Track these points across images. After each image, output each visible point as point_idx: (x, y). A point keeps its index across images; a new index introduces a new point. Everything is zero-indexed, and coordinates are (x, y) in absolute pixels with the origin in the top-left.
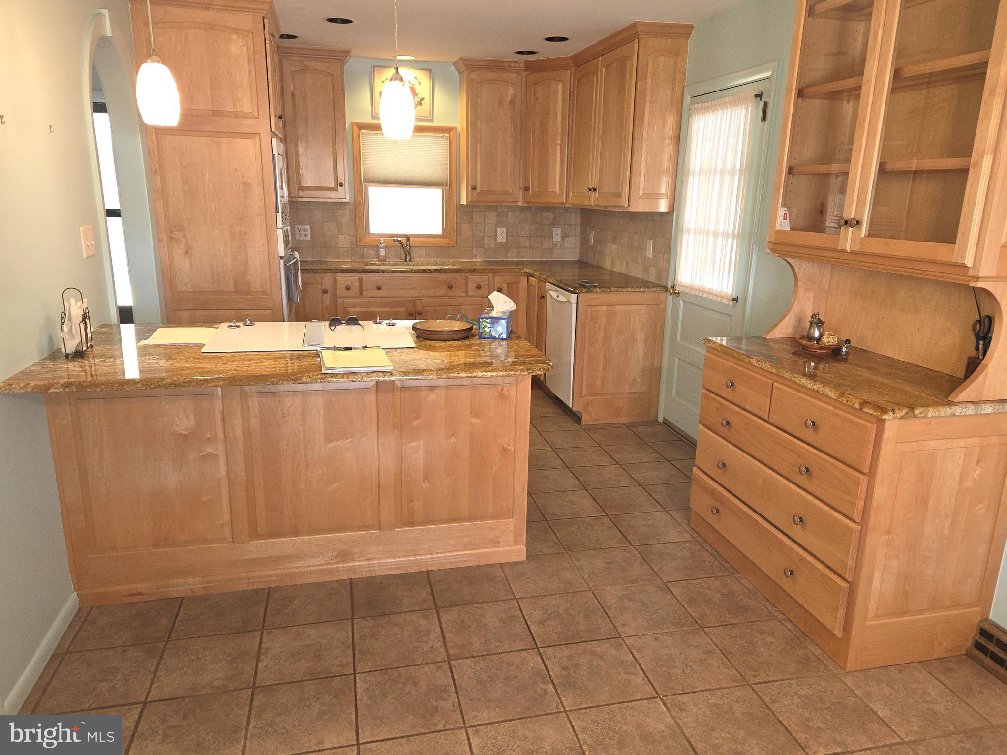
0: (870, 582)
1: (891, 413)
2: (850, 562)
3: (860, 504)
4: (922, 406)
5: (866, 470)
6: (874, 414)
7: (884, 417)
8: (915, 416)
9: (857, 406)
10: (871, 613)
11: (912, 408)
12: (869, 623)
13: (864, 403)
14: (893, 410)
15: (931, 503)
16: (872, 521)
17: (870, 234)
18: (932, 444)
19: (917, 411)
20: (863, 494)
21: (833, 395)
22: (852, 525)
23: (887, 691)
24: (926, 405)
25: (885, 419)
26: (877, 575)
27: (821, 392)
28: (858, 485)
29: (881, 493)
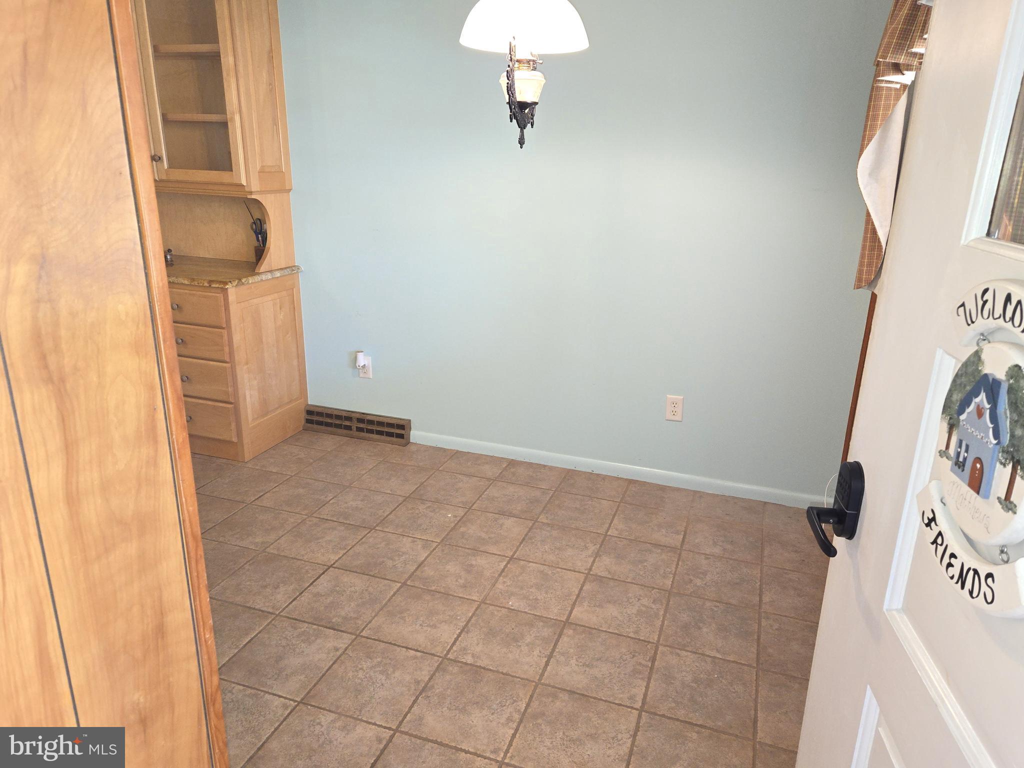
0: (245, 399)
1: (230, 284)
2: (230, 389)
3: (227, 349)
4: (245, 277)
5: (224, 326)
6: (220, 286)
7: (226, 287)
8: (243, 284)
9: (206, 284)
10: (250, 418)
11: (240, 280)
12: (250, 426)
13: (210, 282)
14: (230, 282)
15: (264, 340)
16: (237, 358)
17: (171, 166)
18: (255, 301)
19: (243, 280)
20: (227, 342)
21: (186, 282)
22: (225, 365)
23: (272, 460)
24: (247, 277)
25: (227, 289)
26: (247, 393)
27: (176, 282)
28: (222, 337)
29: (237, 338)
